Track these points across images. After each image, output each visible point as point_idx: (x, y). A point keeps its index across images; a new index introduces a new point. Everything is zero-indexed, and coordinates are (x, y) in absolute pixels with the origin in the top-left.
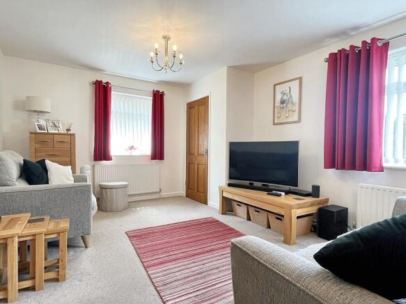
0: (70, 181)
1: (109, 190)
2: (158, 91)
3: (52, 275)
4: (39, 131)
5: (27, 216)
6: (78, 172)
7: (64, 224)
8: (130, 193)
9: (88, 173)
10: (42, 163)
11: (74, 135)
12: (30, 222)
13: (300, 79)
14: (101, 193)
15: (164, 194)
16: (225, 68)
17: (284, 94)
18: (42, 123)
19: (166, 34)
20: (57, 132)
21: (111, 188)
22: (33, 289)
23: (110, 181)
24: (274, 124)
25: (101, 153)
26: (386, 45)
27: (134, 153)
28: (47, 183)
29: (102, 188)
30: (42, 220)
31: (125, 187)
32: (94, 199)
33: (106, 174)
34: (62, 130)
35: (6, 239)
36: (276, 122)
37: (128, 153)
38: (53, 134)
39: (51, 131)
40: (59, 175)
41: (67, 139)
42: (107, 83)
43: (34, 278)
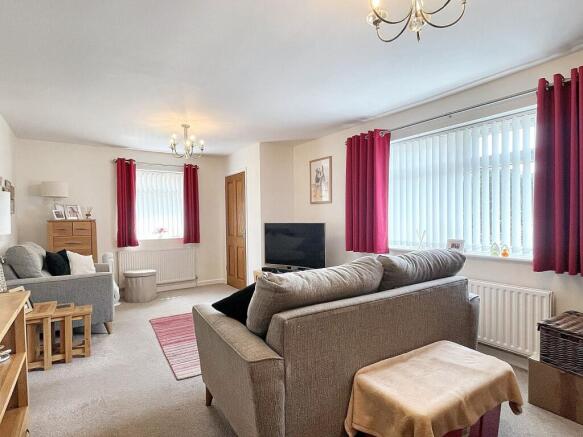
0: (92, 271)
1: (134, 280)
2: (191, 166)
3: (78, 352)
4: (57, 219)
5: (55, 303)
6: (100, 262)
7: (88, 309)
8: (160, 282)
9: (111, 262)
10: (63, 254)
11: (94, 221)
12: (58, 307)
13: (331, 157)
14: (126, 282)
15: (200, 282)
16: (258, 145)
17: (318, 172)
18: (60, 209)
19: (185, 123)
20: (75, 218)
21: (137, 277)
22: (63, 361)
23: (136, 269)
24: (312, 203)
25: (126, 238)
26: (388, 137)
27: (165, 236)
28: (69, 274)
29: (127, 277)
30: (69, 306)
31: (154, 275)
32: (116, 288)
33: (132, 261)
34: (82, 217)
35: (42, 319)
36: (313, 201)
37: (156, 237)
38: (73, 221)
39: (69, 218)
40: (81, 265)
41: (88, 226)
42: (130, 160)
43: (64, 353)
